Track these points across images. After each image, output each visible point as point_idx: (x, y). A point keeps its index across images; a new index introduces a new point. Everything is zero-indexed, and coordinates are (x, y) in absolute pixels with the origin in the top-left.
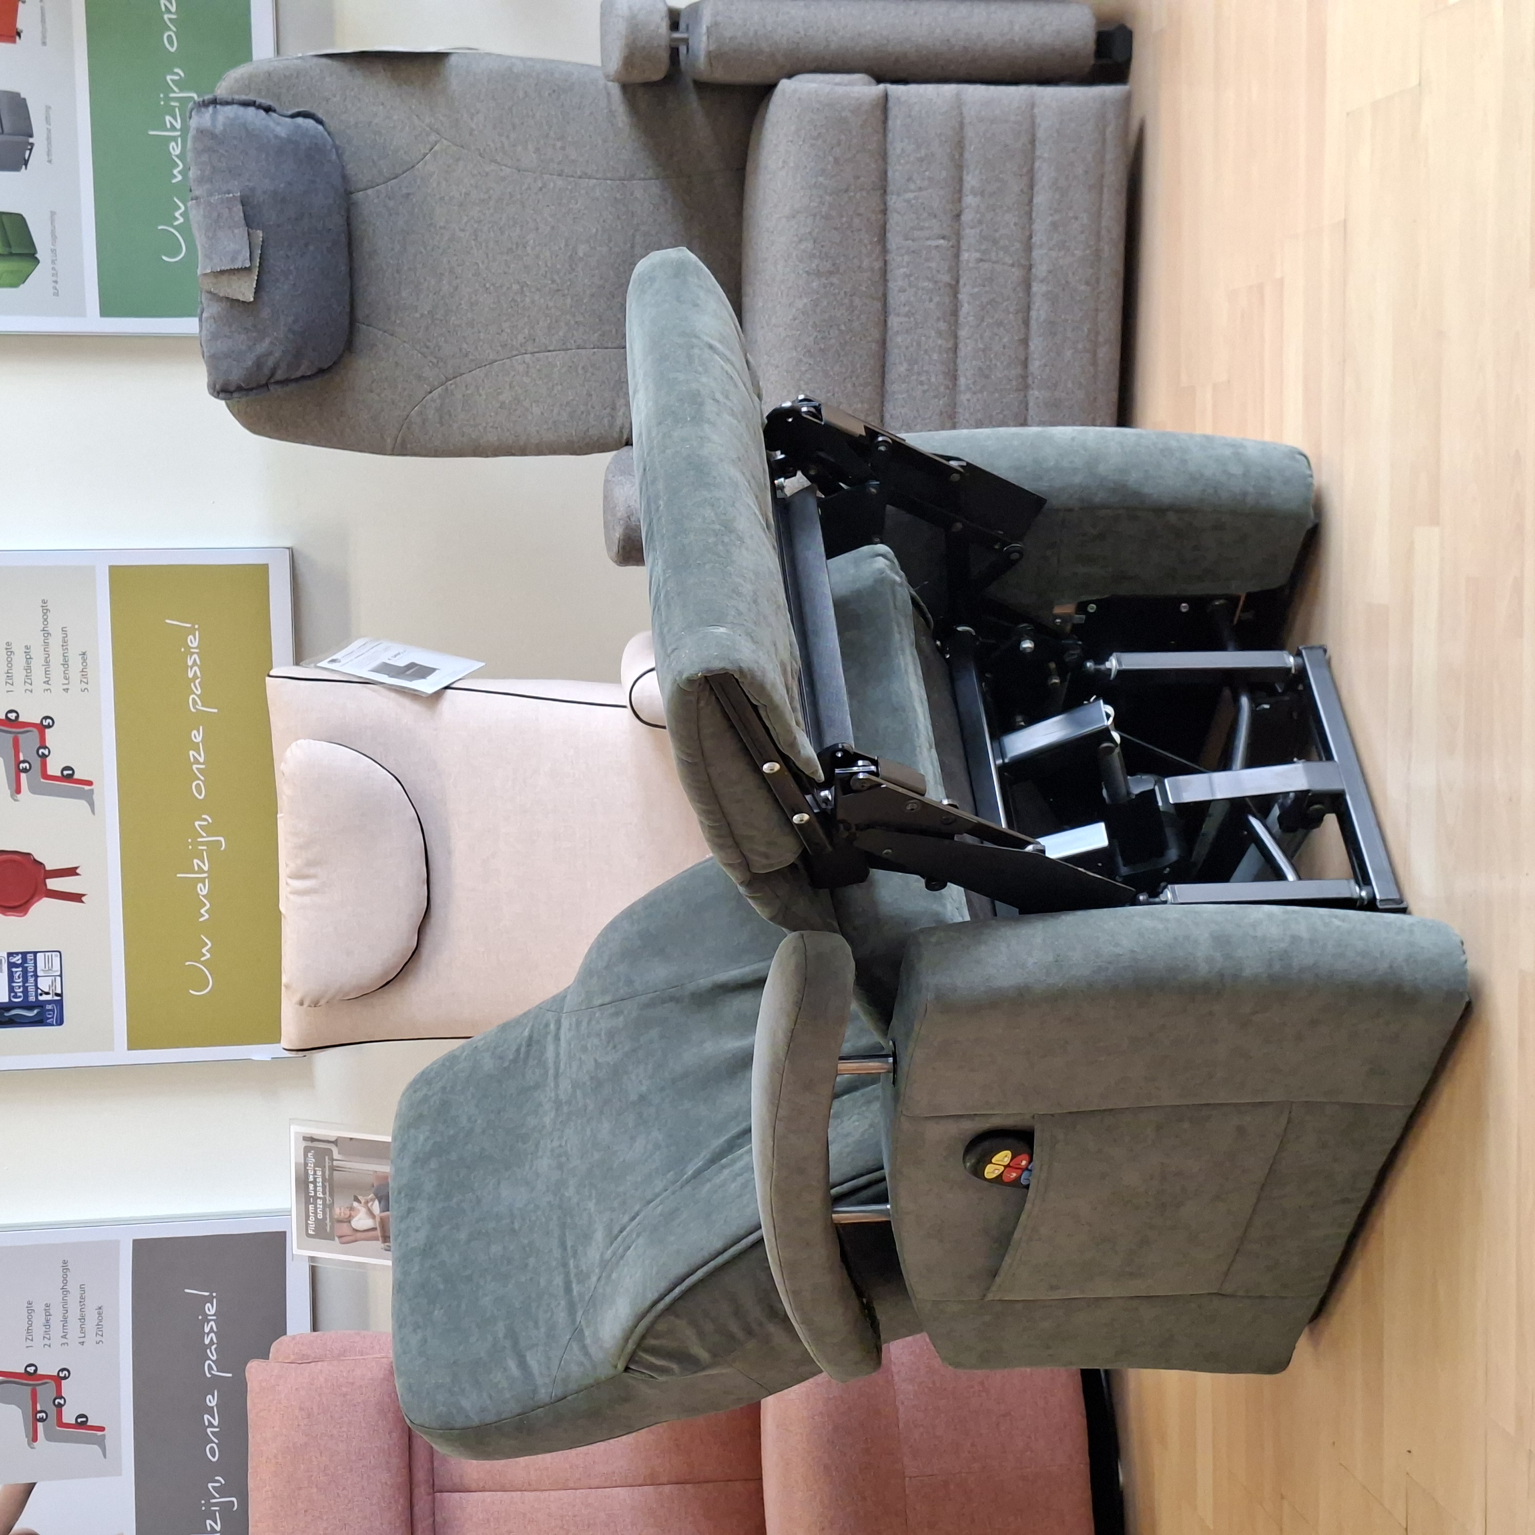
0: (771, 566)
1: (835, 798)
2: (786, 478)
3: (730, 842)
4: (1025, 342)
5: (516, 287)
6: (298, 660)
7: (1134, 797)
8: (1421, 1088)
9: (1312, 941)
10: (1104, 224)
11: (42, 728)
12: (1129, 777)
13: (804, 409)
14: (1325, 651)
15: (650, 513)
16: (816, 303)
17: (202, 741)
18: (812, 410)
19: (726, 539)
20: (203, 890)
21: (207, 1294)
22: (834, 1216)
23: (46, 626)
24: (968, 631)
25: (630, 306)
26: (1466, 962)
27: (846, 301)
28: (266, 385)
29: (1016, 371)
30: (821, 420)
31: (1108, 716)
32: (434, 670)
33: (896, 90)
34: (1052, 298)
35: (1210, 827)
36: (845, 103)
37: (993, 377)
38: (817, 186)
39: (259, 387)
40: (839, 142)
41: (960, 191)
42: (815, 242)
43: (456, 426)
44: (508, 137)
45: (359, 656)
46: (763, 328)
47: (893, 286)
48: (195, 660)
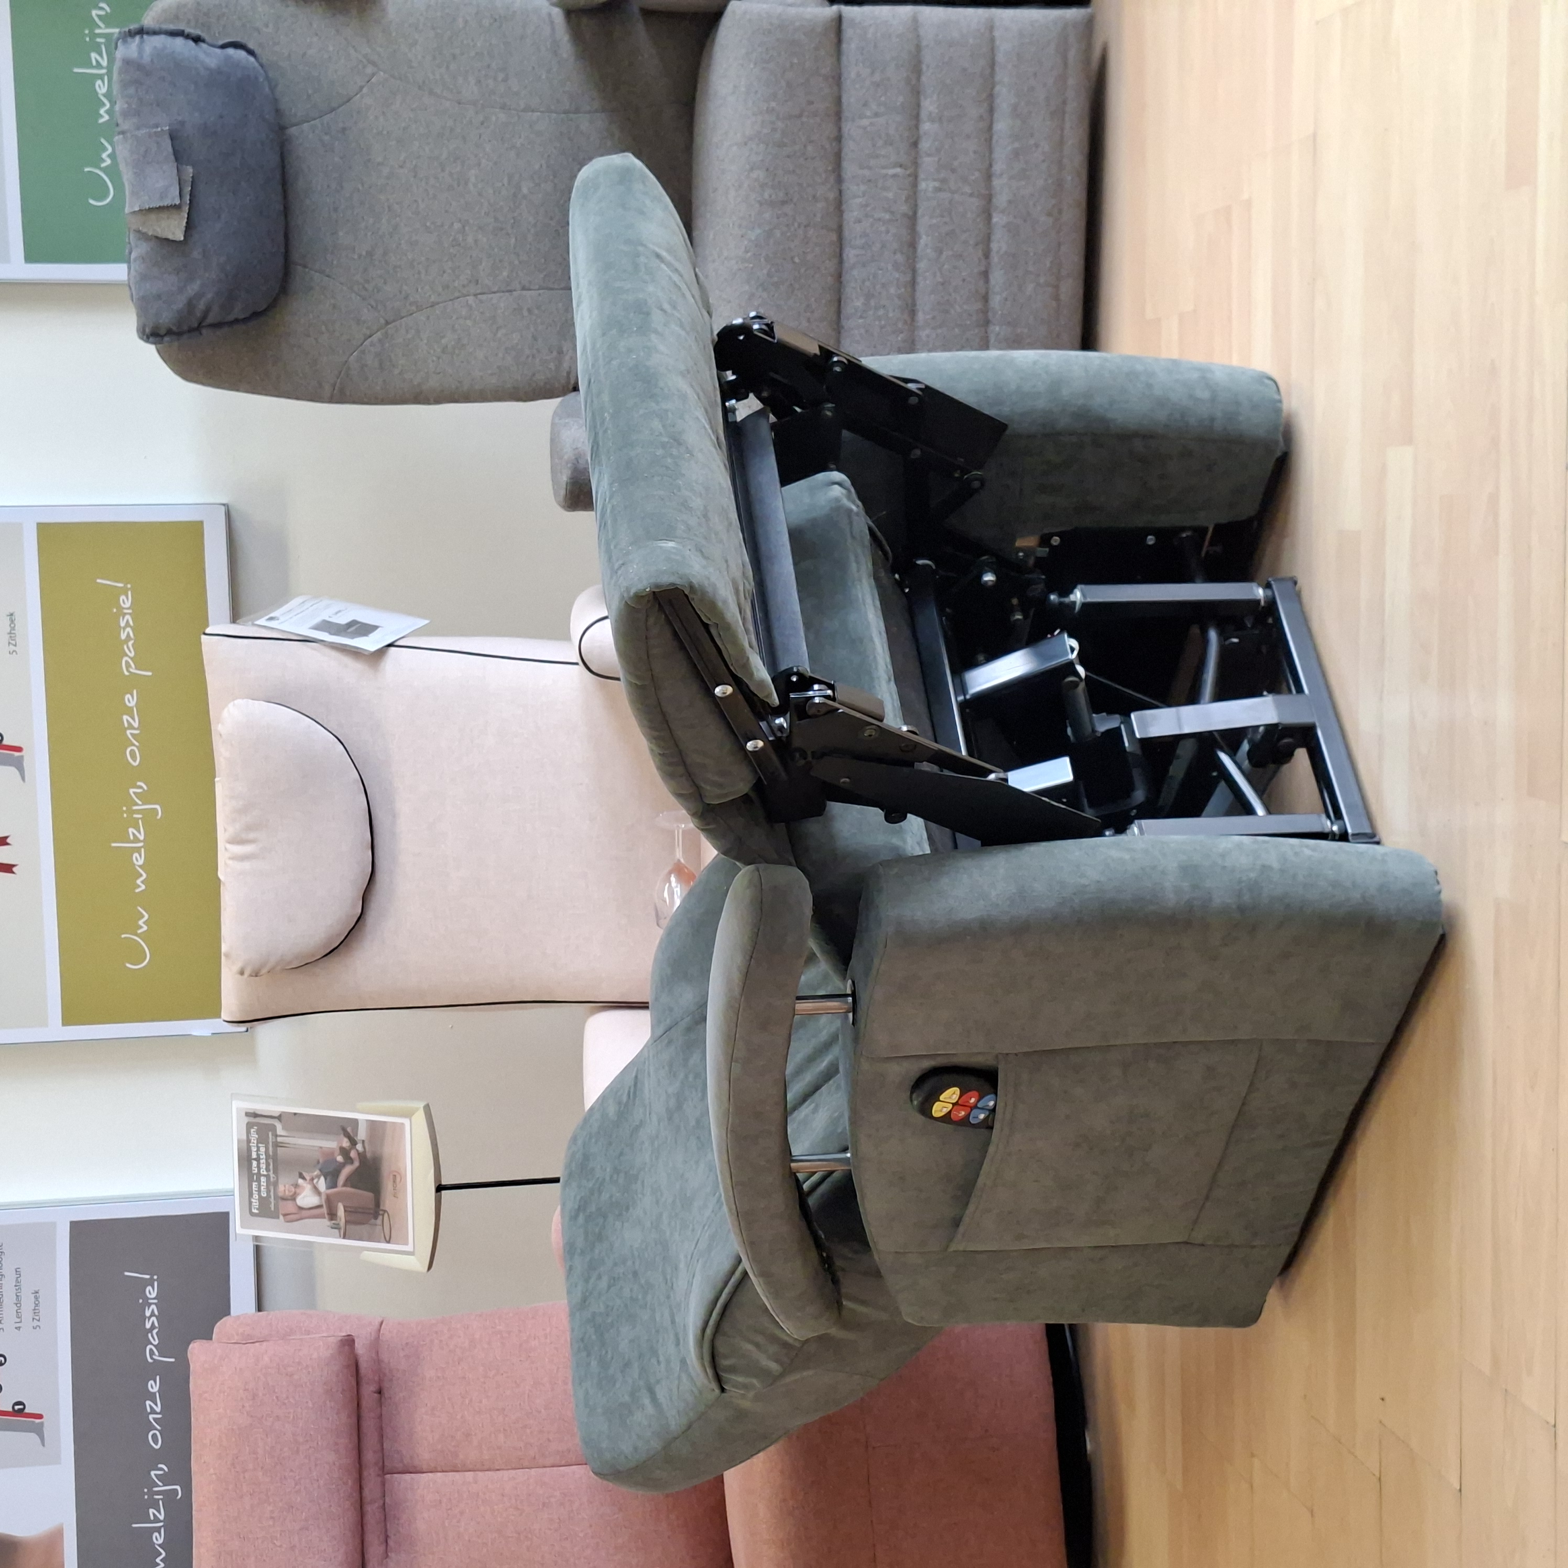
0: (722, 481)
1: (791, 725)
2: (738, 400)
3: (681, 770)
4: (985, 275)
5: (457, 226)
6: (235, 617)
7: (1099, 735)
8: (1396, 1023)
9: (1282, 871)
10: (1067, 151)
12: (1094, 715)
13: (756, 327)
14: (1295, 583)
15: (595, 427)
16: (769, 234)
17: (136, 705)
18: (764, 327)
19: (675, 452)
20: (139, 860)
21: (148, 1277)
22: (793, 1165)
24: (927, 565)
25: (573, 215)
26: (1440, 892)
27: (800, 232)
28: (198, 329)
29: (976, 306)
30: (774, 338)
31: (1072, 650)
32: (375, 628)
33: (850, 11)
34: (1014, 230)
35: (1177, 770)
36: (797, 24)
37: (952, 312)
38: (770, 111)
39: (191, 330)
40: (792, 65)
41: (917, 117)
42: (767, 170)
43: (396, 372)
44: (448, 67)
45: (298, 614)
46: (714, 262)
47: (850, 216)
48: (127, 621)
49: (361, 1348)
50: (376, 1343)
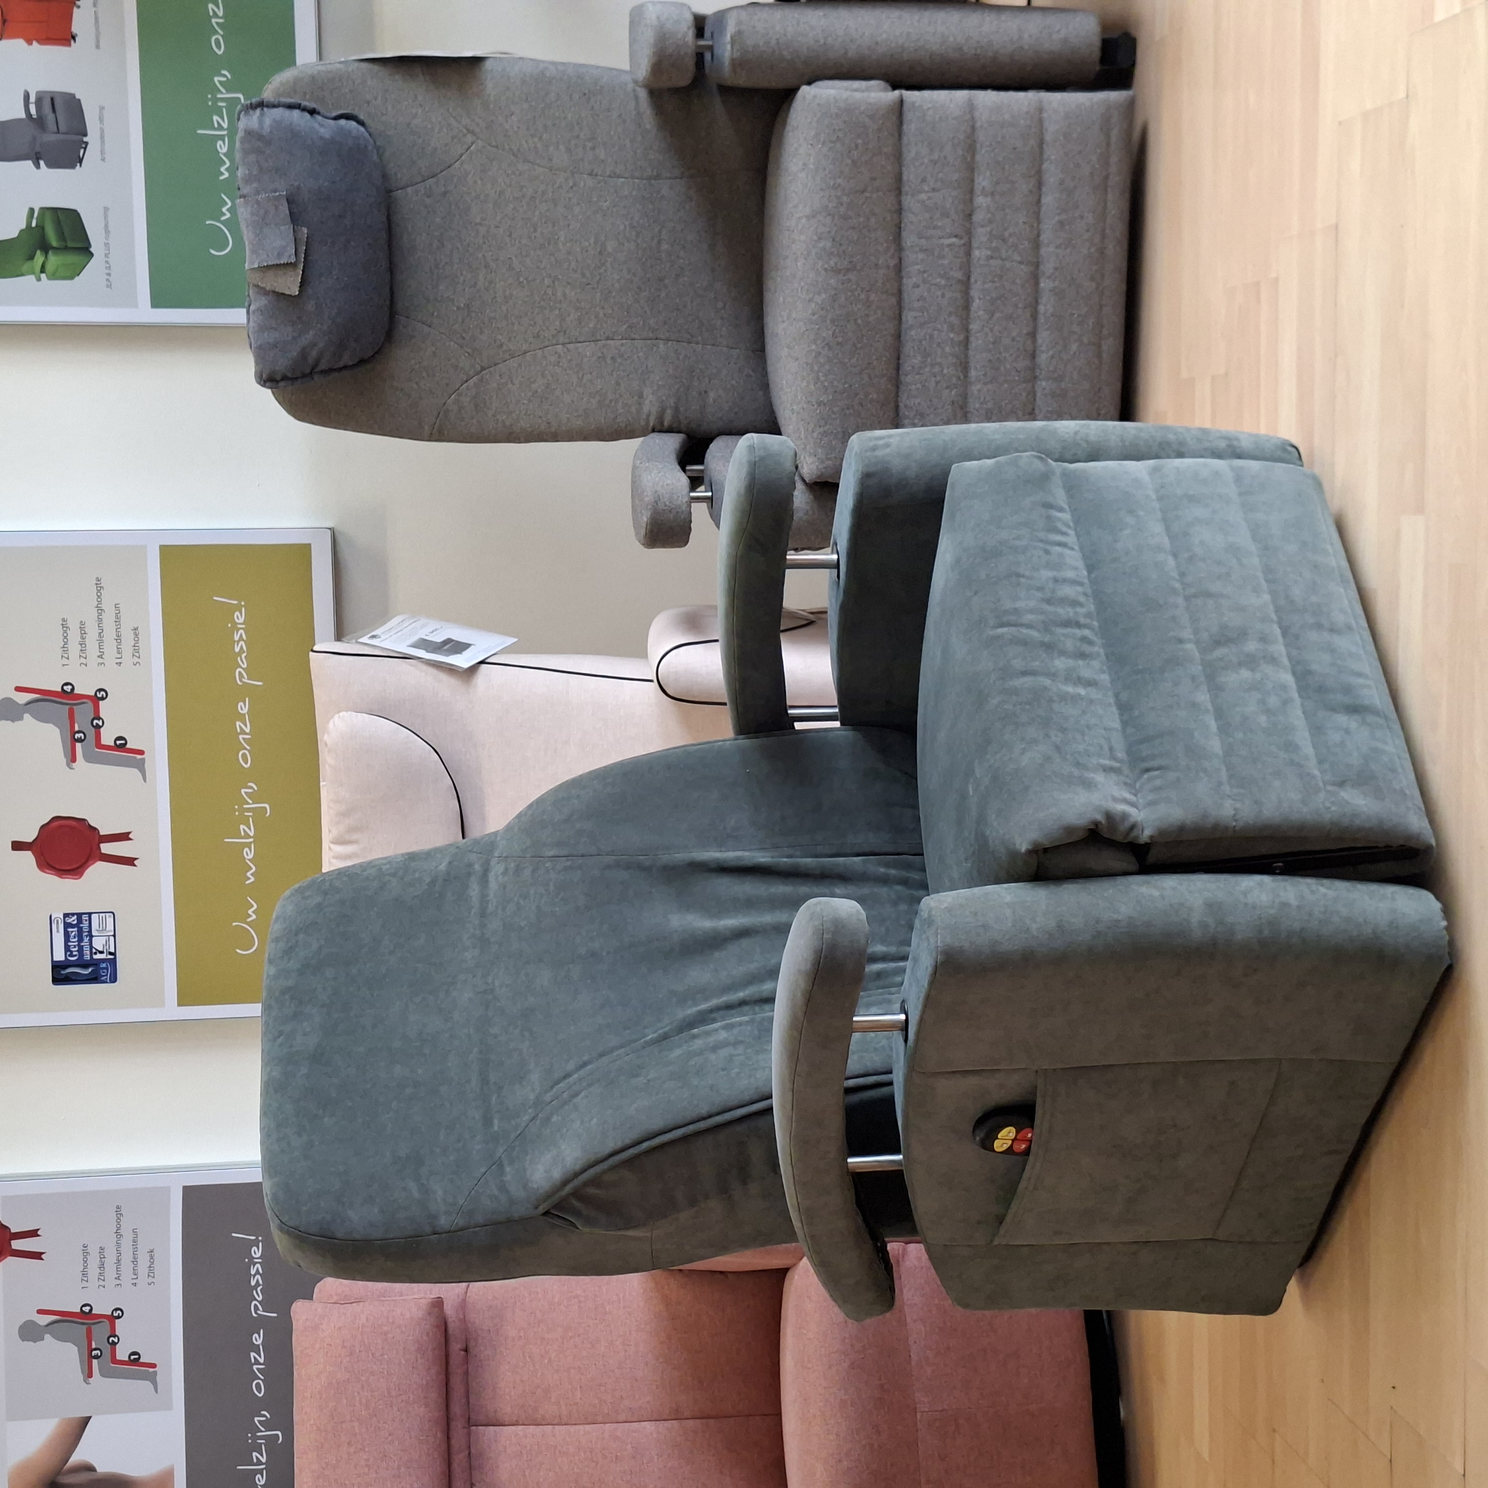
4: (1033, 335)
5: (547, 281)
6: (339, 636)
8: (1404, 1045)
9: (1299, 908)
10: (1109, 222)
11: (96, 699)
16: (834, 299)
17: (248, 712)
20: (249, 854)
21: (253, 1238)
22: (849, 1165)
23: (100, 602)
27: (863, 296)
28: (311, 374)
29: (1024, 363)
32: (468, 646)
33: (911, 96)
34: (1058, 294)
36: (862, 108)
37: (1002, 368)
38: (836, 187)
39: (304, 376)
40: (857, 146)
41: (971, 191)
42: (833, 240)
43: (490, 413)
44: (540, 138)
45: (398, 632)
46: (783, 322)
47: (908, 282)
48: (241, 635)
49: (449, 1309)
50: (463, 1304)
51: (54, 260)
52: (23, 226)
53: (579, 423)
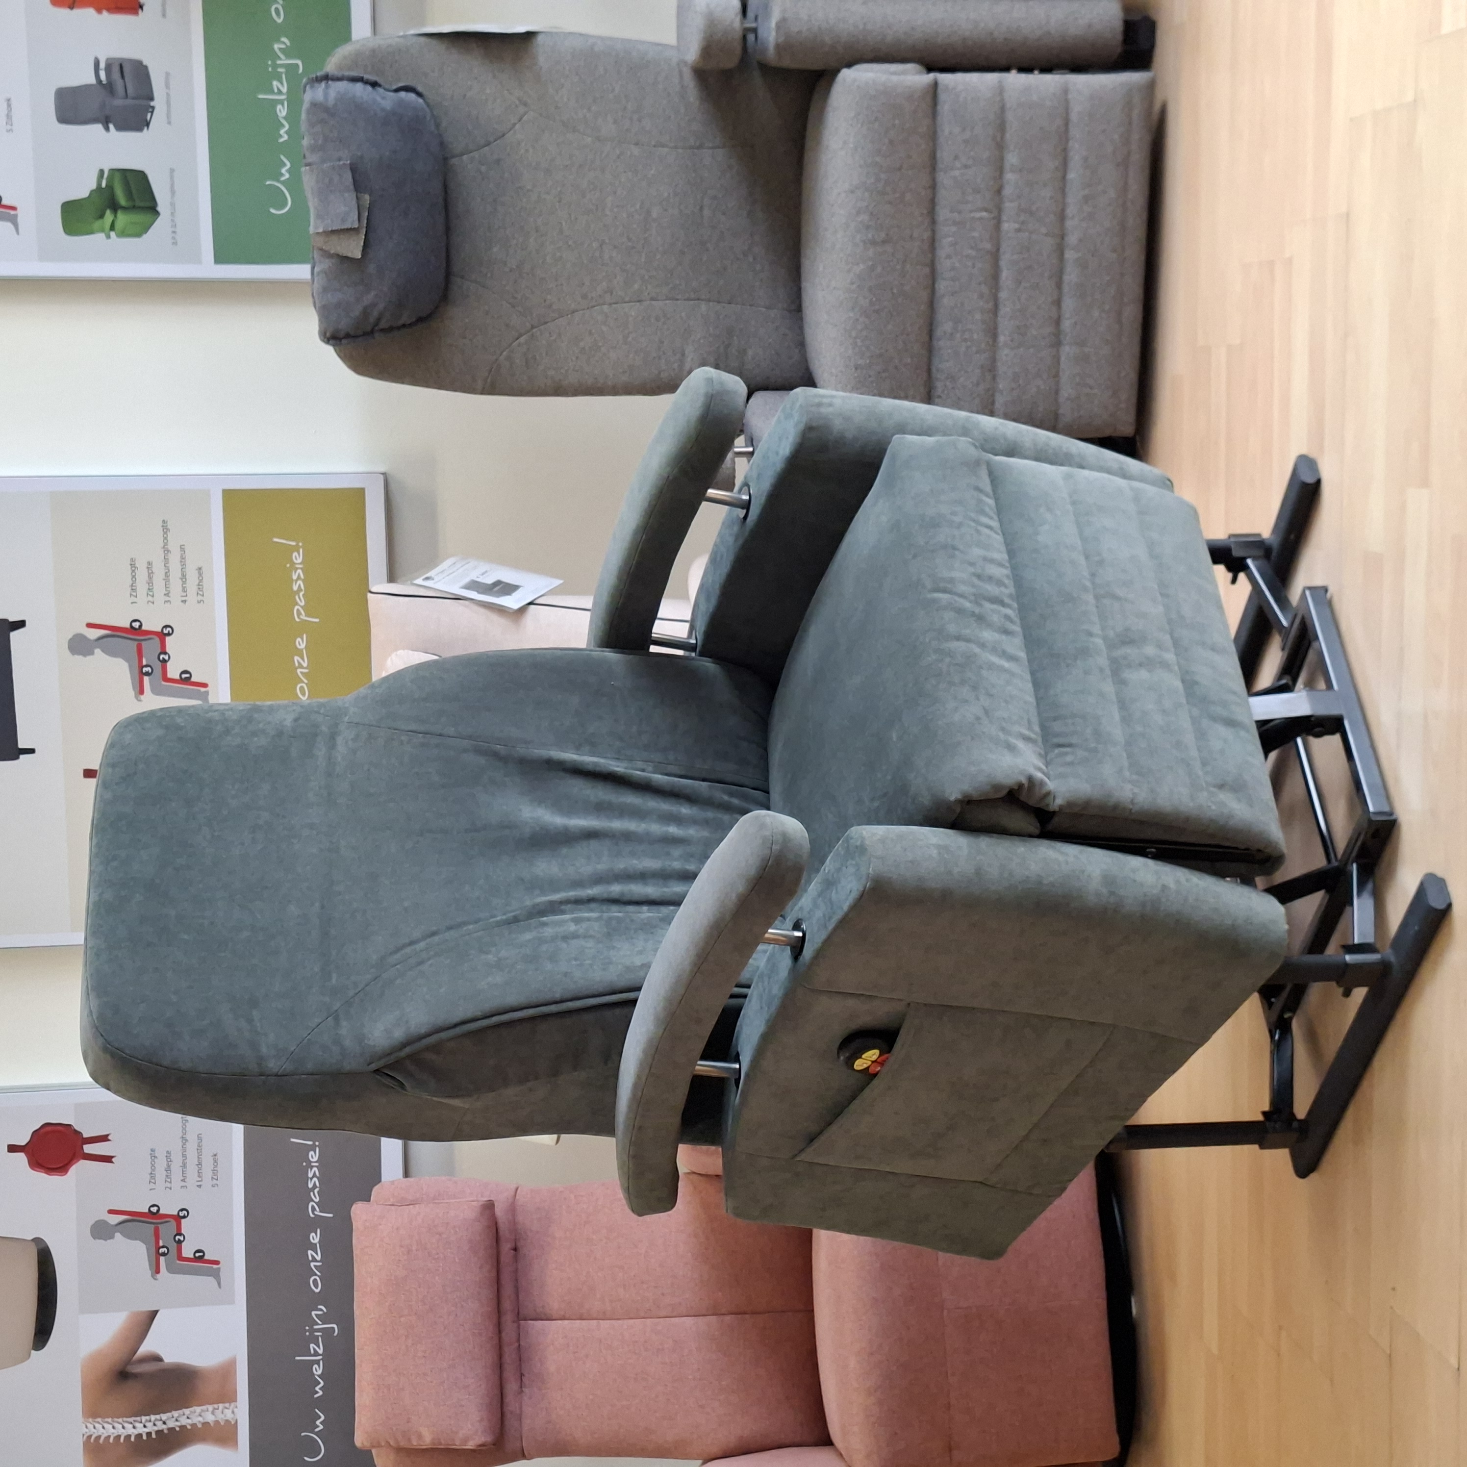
4: (1058, 303)
5: (595, 244)
6: (392, 578)
10: (1130, 196)
11: (162, 636)
14: (1327, 591)
16: (872, 268)
17: (306, 647)
21: (311, 1143)
23: (166, 544)
27: (898, 267)
28: (372, 332)
29: (1049, 330)
32: (517, 587)
33: (945, 78)
34: (1083, 265)
36: (899, 91)
37: (1029, 334)
38: (874, 165)
39: (365, 334)
40: (894, 125)
41: (1001, 168)
42: (871, 214)
43: (540, 369)
44: (589, 109)
45: (450, 574)
46: (823, 290)
47: (941, 253)
48: (299, 575)
49: (499, 1211)
50: (512, 1208)
51: (122, 218)
52: (94, 186)
53: (624, 378)
